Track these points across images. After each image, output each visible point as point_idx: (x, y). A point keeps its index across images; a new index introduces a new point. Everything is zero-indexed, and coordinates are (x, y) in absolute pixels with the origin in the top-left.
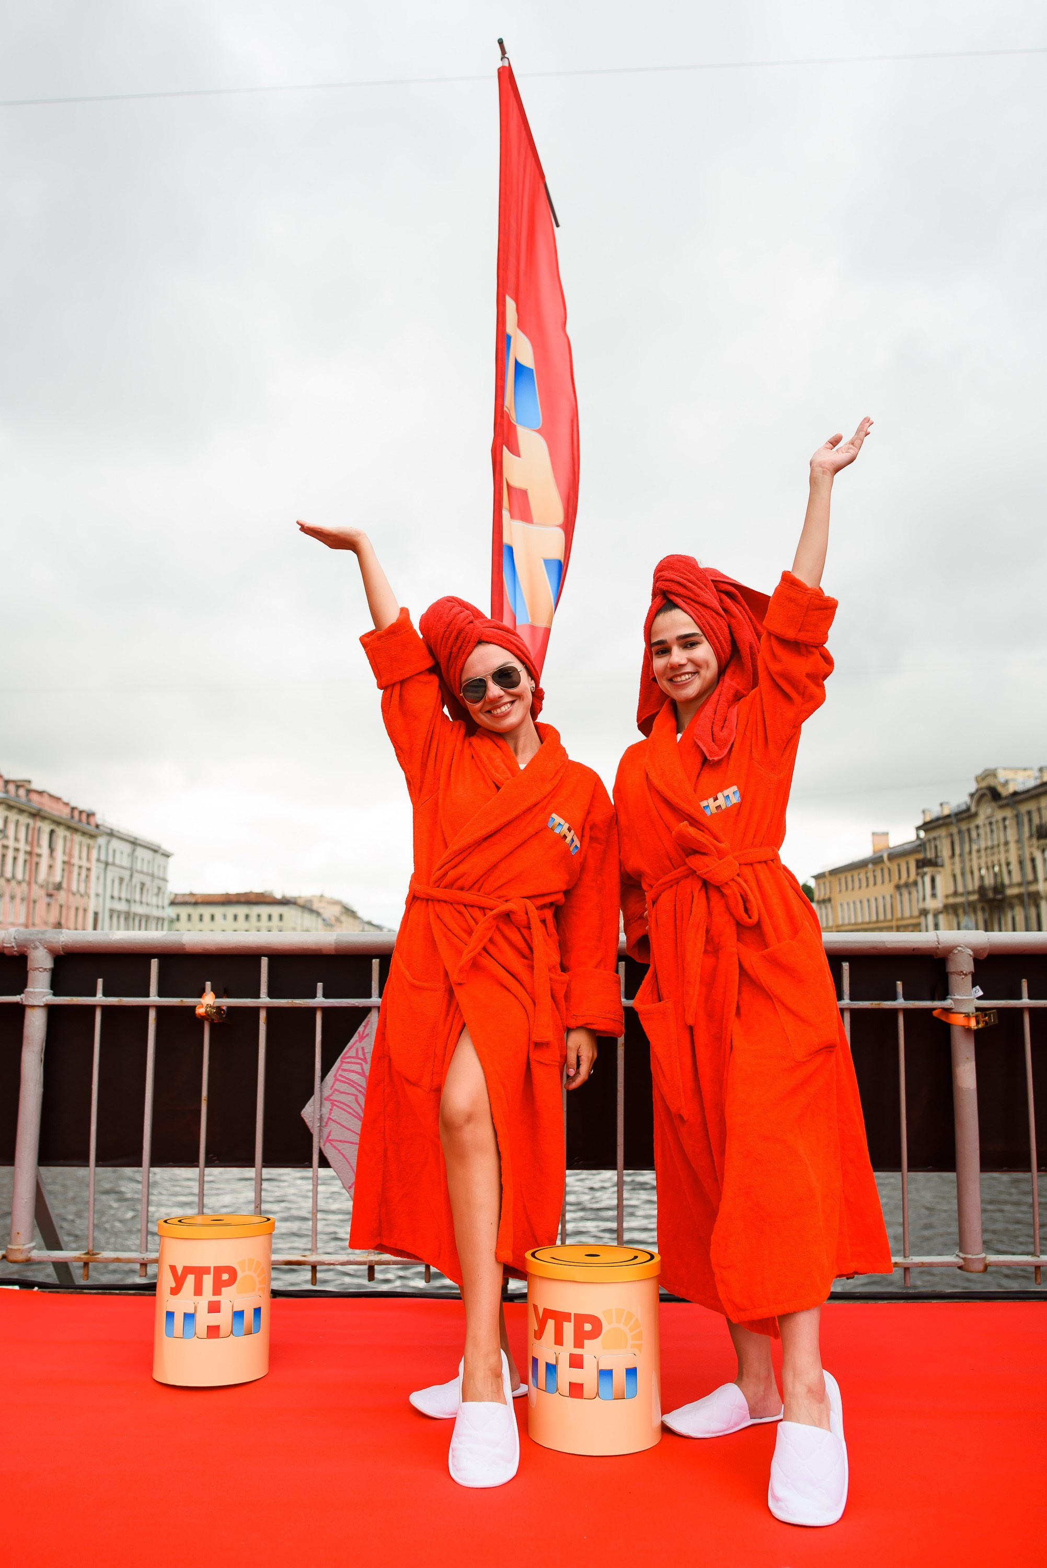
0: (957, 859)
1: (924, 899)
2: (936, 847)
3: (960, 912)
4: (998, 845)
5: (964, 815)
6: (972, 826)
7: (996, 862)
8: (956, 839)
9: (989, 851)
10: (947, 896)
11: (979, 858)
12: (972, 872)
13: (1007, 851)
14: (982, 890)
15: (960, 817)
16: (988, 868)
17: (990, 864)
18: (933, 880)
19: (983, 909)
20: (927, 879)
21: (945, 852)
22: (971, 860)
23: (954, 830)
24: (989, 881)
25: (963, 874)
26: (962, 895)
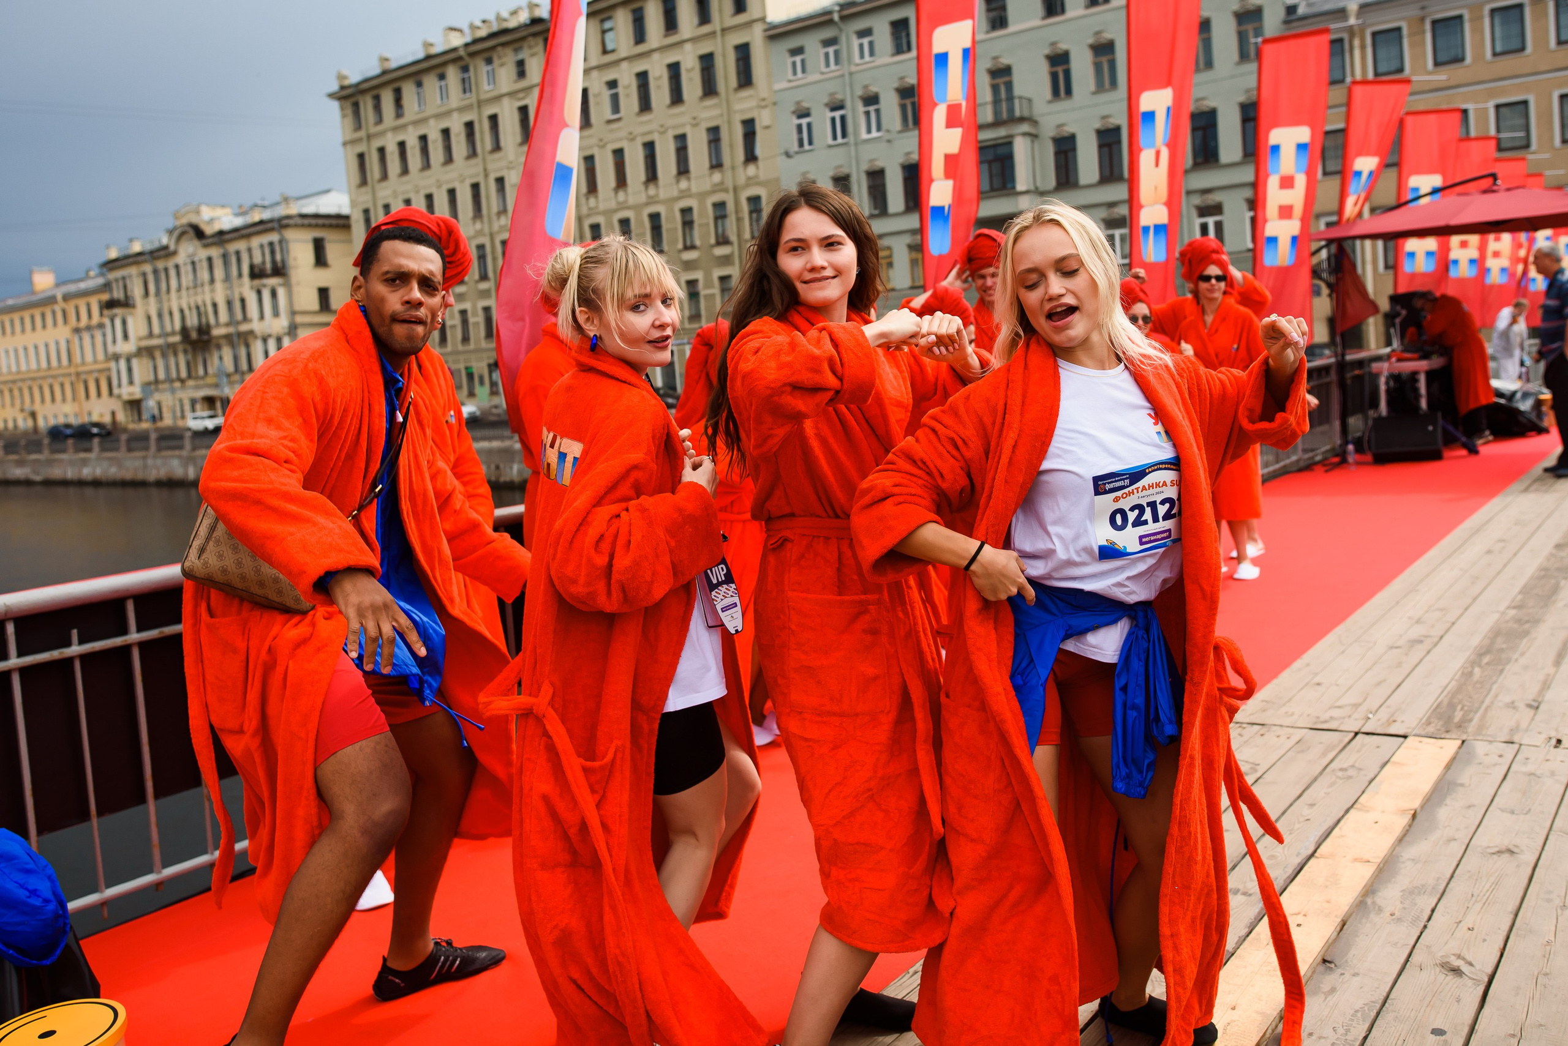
0: (152, 299)
1: (114, 342)
2: (125, 287)
3: (158, 354)
4: (202, 285)
5: (162, 253)
6: (170, 264)
7: (200, 303)
8: (151, 278)
9: (191, 291)
10: (141, 339)
11: (179, 298)
12: (171, 313)
13: (213, 291)
14: (184, 331)
15: (156, 254)
16: (190, 309)
17: (193, 305)
18: (124, 323)
19: (185, 352)
20: (118, 323)
21: (137, 291)
22: (169, 300)
23: (148, 268)
24: (192, 321)
25: (160, 316)
26: (160, 336)
